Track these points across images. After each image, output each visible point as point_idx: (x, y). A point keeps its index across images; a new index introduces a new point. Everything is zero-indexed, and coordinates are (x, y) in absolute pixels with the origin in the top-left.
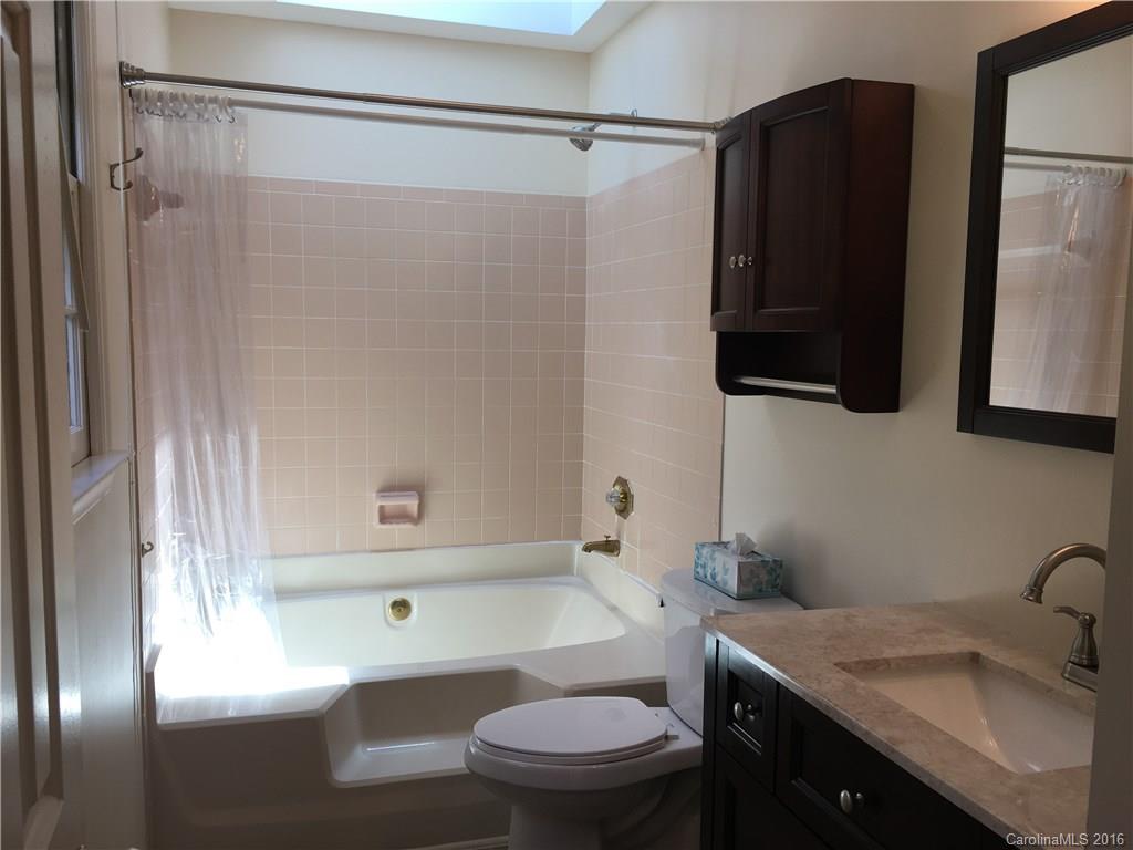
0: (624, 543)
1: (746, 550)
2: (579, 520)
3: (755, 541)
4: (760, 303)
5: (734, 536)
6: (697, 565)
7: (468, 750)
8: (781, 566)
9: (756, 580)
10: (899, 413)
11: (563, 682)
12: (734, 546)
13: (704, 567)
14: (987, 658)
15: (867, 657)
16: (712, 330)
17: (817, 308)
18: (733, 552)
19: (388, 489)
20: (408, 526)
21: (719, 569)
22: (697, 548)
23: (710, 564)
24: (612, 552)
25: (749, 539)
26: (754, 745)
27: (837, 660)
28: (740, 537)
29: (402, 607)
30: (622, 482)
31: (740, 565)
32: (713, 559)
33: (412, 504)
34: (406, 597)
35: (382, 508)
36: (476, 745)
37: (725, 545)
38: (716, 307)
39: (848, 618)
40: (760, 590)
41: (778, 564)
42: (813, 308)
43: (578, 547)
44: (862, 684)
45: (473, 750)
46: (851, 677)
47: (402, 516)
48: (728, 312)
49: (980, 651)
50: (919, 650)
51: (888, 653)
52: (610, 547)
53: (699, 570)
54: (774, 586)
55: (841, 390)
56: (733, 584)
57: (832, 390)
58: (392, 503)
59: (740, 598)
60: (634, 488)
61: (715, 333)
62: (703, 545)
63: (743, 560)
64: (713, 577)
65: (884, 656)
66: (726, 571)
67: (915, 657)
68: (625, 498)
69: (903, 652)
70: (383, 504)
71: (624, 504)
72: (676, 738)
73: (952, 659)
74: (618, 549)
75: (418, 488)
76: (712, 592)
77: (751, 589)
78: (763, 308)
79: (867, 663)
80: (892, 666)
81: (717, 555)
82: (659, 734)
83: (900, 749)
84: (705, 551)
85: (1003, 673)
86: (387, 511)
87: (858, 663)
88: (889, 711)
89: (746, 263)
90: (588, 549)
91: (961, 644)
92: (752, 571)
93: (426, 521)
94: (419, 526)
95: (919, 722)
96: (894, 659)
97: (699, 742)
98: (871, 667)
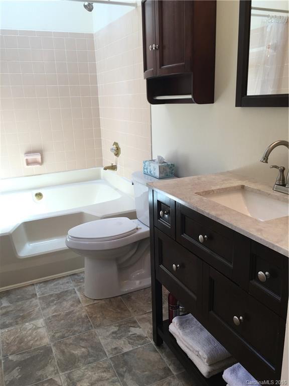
0: (118, 166)
1: (161, 161)
2: (102, 160)
3: (164, 158)
4: (162, 64)
5: (157, 157)
6: (144, 168)
7: (66, 240)
8: (174, 166)
9: (165, 171)
10: (214, 104)
11: (100, 215)
12: (157, 160)
13: (147, 169)
14: (247, 187)
15: (206, 190)
16: (144, 79)
17: (184, 63)
18: (157, 163)
19: (28, 153)
20: (38, 166)
21: (152, 169)
22: (144, 163)
23: (149, 167)
24: (114, 169)
25: (162, 158)
26: (168, 225)
27: (196, 192)
28: (159, 157)
29: (39, 195)
30: (116, 144)
31: (159, 166)
32: (150, 166)
33: (38, 157)
34: (40, 192)
35: (27, 160)
36: (70, 239)
37: (154, 161)
38: (145, 69)
39: (199, 179)
40: (167, 175)
41: (173, 165)
42: (181, 64)
43: (102, 169)
44: (205, 198)
45: (68, 240)
46: (201, 197)
47: (35, 162)
48: (150, 69)
49: (244, 184)
50: (224, 186)
51: (213, 188)
52: (113, 168)
53: (145, 170)
54: (172, 173)
55: (194, 96)
56: (157, 174)
57: (190, 97)
58: (31, 157)
59: (160, 178)
60: (120, 146)
61: (146, 80)
62: (146, 161)
63: (160, 165)
64: (150, 172)
65: (212, 189)
66: (155, 169)
67: (223, 189)
68: (118, 149)
69: (218, 187)
70: (27, 158)
71: (117, 152)
72: (140, 228)
73: (235, 188)
74: (116, 168)
75: (40, 152)
76: (150, 177)
77: (163, 175)
78: (163, 66)
79: (206, 192)
80: (215, 192)
81: (151, 164)
82: (135, 227)
83: (221, 217)
84: (147, 163)
85: (253, 191)
86: (30, 161)
87: (203, 192)
88: (215, 206)
89: (156, 48)
90: (105, 169)
91: (237, 183)
92: (164, 168)
93: (45, 164)
94: (43, 165)
95: (226, 208)
96: (215, 190)
97: (148, 229)
98: (207, 193)
